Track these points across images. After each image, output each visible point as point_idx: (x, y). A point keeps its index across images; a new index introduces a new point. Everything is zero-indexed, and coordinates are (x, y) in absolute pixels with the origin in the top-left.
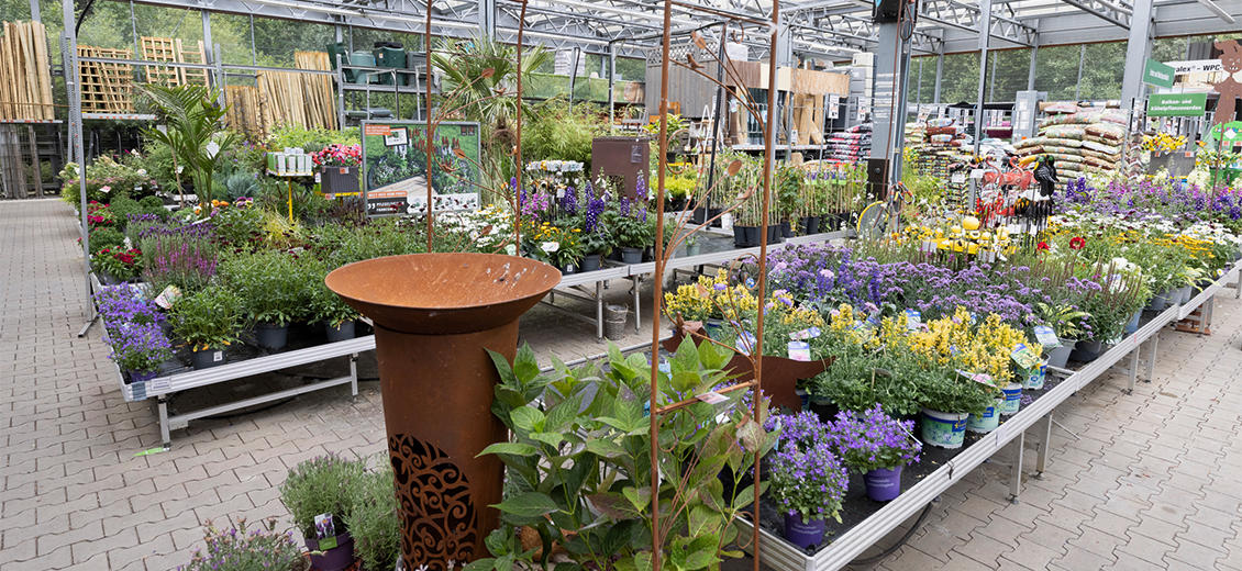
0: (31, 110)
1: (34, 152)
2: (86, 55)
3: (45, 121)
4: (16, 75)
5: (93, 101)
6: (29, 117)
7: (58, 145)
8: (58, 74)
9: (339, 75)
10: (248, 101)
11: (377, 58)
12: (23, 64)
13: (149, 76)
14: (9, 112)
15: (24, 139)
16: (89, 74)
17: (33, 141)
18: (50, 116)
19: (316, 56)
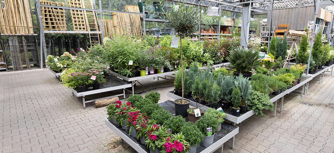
0: (23, 29)
1: (25, 48)
2: (46, 4)
3: (29, 35)
4: (15, 13)
5: (50, 25)
6: (22, 33)
7: (35, 45)
8: (34, 13)
9: (143, 15)
10: (109, 26)
11: (155, 8)
12: (18, 8)
13: (72, 14)
14: (13, 30)
15: (21, 42)
16: (47, 13)
17: (24, 44)
18: (32, 32)
19: (134, 7)
